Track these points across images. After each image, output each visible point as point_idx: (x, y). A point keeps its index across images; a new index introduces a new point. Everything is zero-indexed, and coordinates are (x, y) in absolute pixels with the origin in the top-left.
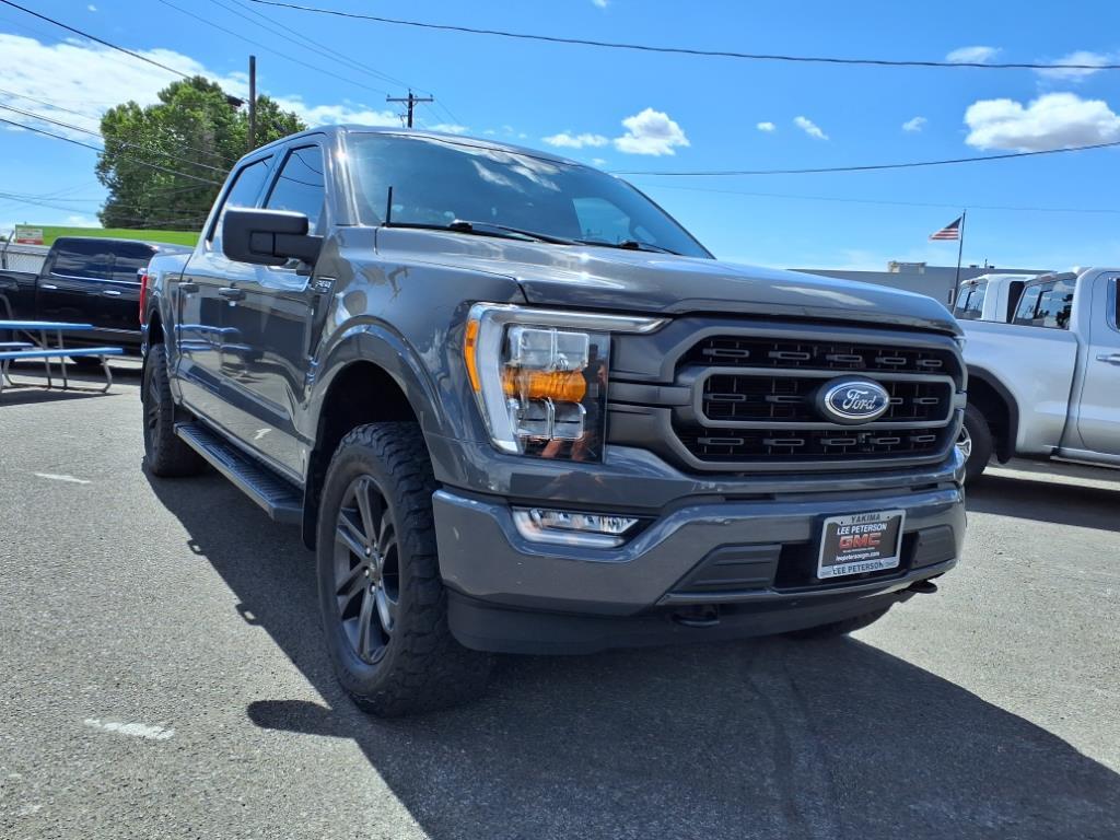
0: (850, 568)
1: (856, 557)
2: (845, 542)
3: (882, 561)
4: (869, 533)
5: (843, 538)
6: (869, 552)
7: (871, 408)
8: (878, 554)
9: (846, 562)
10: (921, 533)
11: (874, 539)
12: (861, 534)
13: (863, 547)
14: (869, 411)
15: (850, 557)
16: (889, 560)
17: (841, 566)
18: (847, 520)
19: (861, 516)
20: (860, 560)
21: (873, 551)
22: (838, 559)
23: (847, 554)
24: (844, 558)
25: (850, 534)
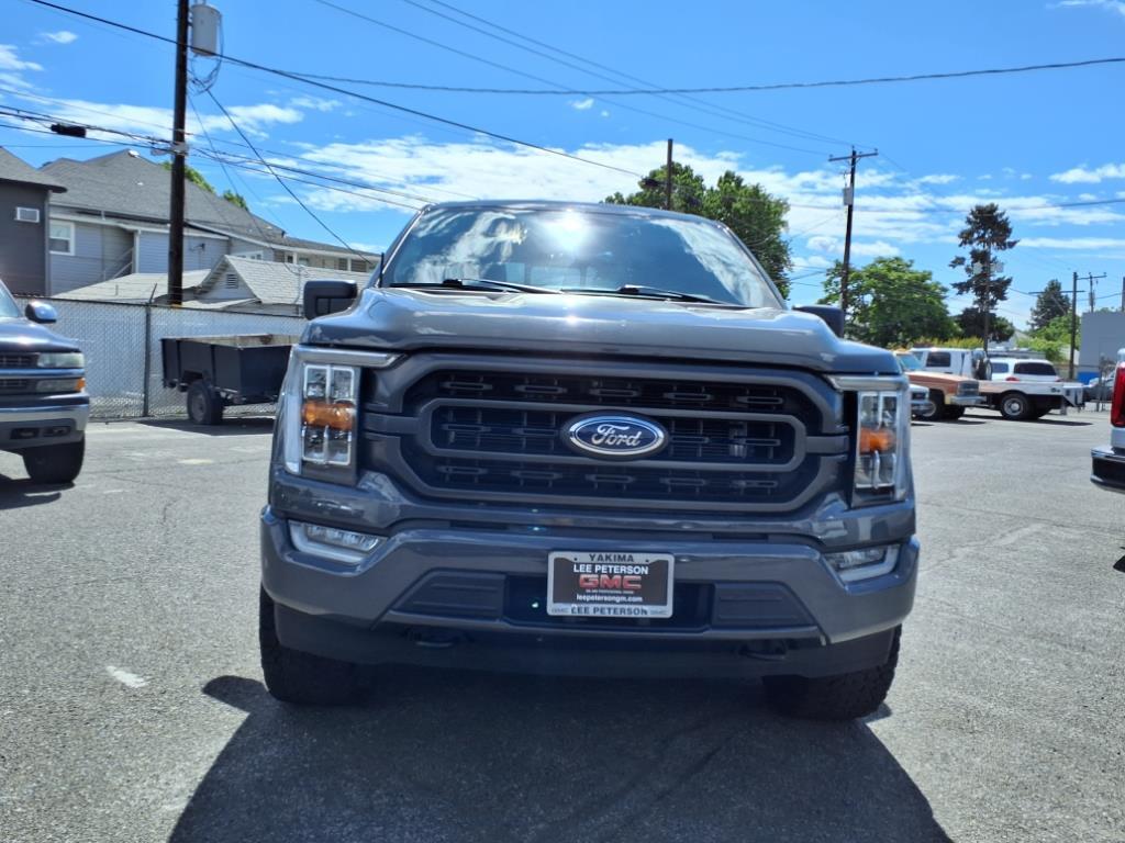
0: (595, 610)
1: (606, 598)
2: (587, 580)
3: (646, 608)
4: (623, 575)
5: (583, 576)
6: (627, 596)
7: (633, 443)
8: (640, 599)
9: (591, 602)
10: (717, 586)
11: (630, 582)
12: (611, 575)
13: (612, 589)
14: (631, 447)
15: (599, 598)
16: (658, 608)
17: (583, 606)
18: (584, 557)
19: (604, 555)
20: (614, 602)
21: (632, 596)
22: (579, 597)
23: (591, 594)
24: (588, 598)
25: (593, 572)
